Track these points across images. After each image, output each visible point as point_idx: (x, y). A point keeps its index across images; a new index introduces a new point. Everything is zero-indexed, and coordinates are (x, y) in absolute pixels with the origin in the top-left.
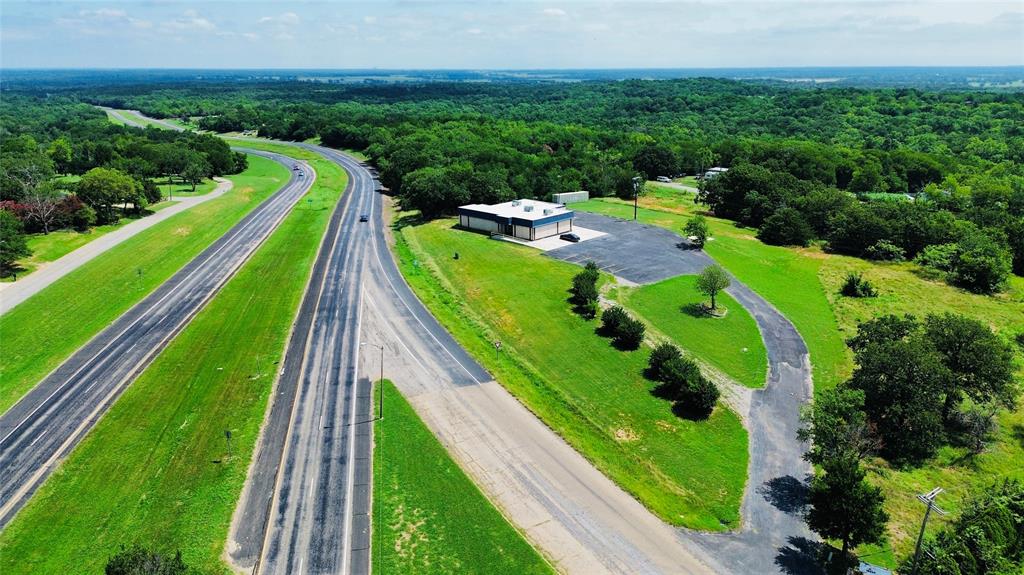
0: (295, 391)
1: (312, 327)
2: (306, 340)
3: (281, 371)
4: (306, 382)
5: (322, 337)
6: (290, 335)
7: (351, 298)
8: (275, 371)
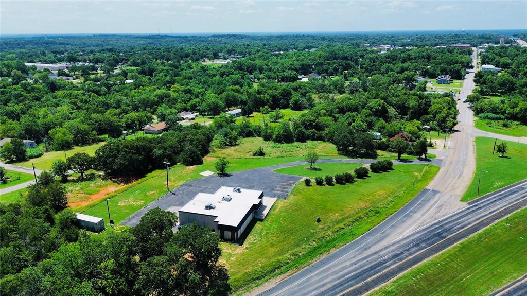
0: (498, 213)
1: (461, 231)
2: (471, 227)
3: (497, 221)
4: (491, 213)
5: (464, 224)
6: (476, 233)
7: (418, 235)
8: (499, 223)
